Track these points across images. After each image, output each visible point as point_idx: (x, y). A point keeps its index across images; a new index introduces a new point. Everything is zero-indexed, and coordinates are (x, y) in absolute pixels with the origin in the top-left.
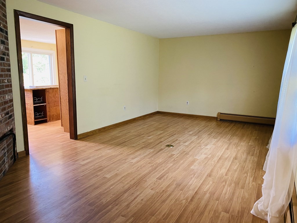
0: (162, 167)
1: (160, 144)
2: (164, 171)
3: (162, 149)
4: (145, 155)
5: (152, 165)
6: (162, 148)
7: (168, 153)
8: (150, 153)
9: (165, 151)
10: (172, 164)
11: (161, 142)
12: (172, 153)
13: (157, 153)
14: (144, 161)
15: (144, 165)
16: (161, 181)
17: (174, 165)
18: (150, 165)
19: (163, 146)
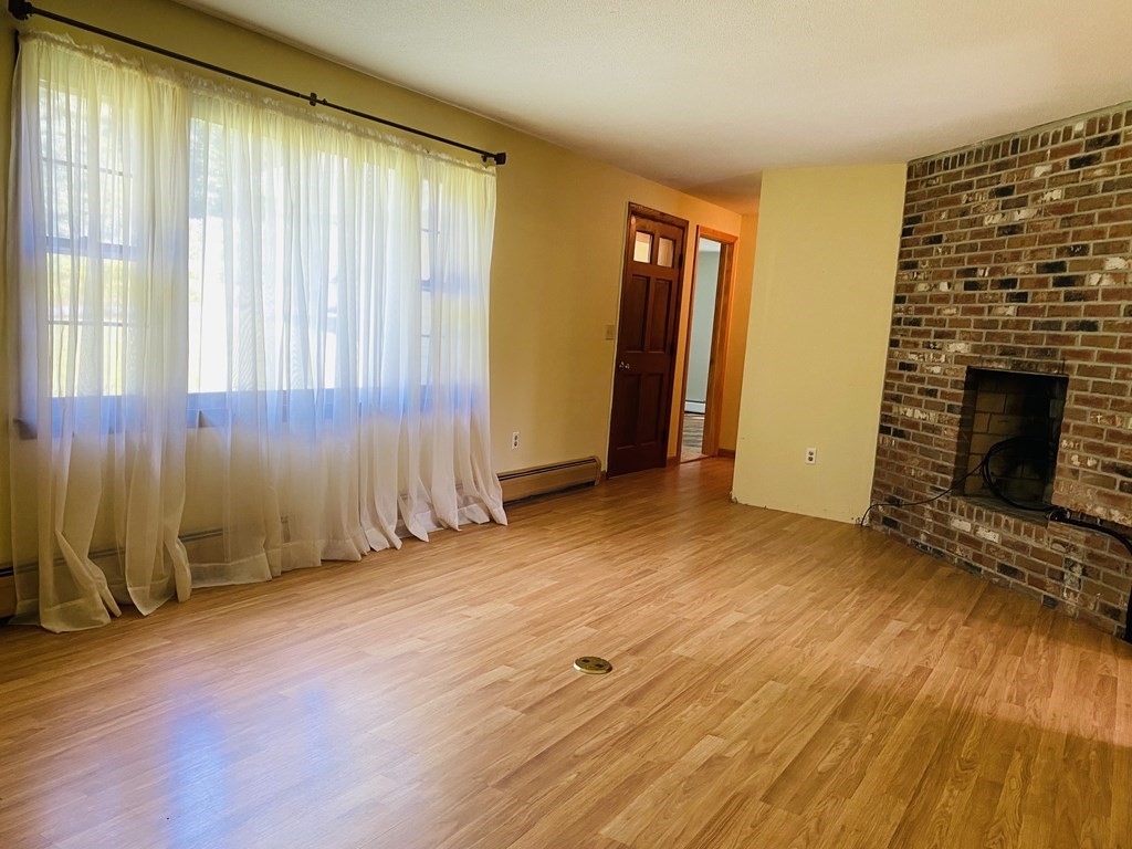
0: (641, 592)
1: (641, 683)
2: (637, 583)
3: (635, 651)
4: (703, 634)
5: (670, 600)
6: (633, 660)
7: (612, 632)
8: (685, 639)
9: (622, 643)
10: (609, 595)
11: (631, 700)
12: (594, 631)
13: (658, 635)
14: (701, 613)
15: (696, 602)
16: (647, 567)
17: (603, 595)
18: (676, 599)
19: (627, 671)
